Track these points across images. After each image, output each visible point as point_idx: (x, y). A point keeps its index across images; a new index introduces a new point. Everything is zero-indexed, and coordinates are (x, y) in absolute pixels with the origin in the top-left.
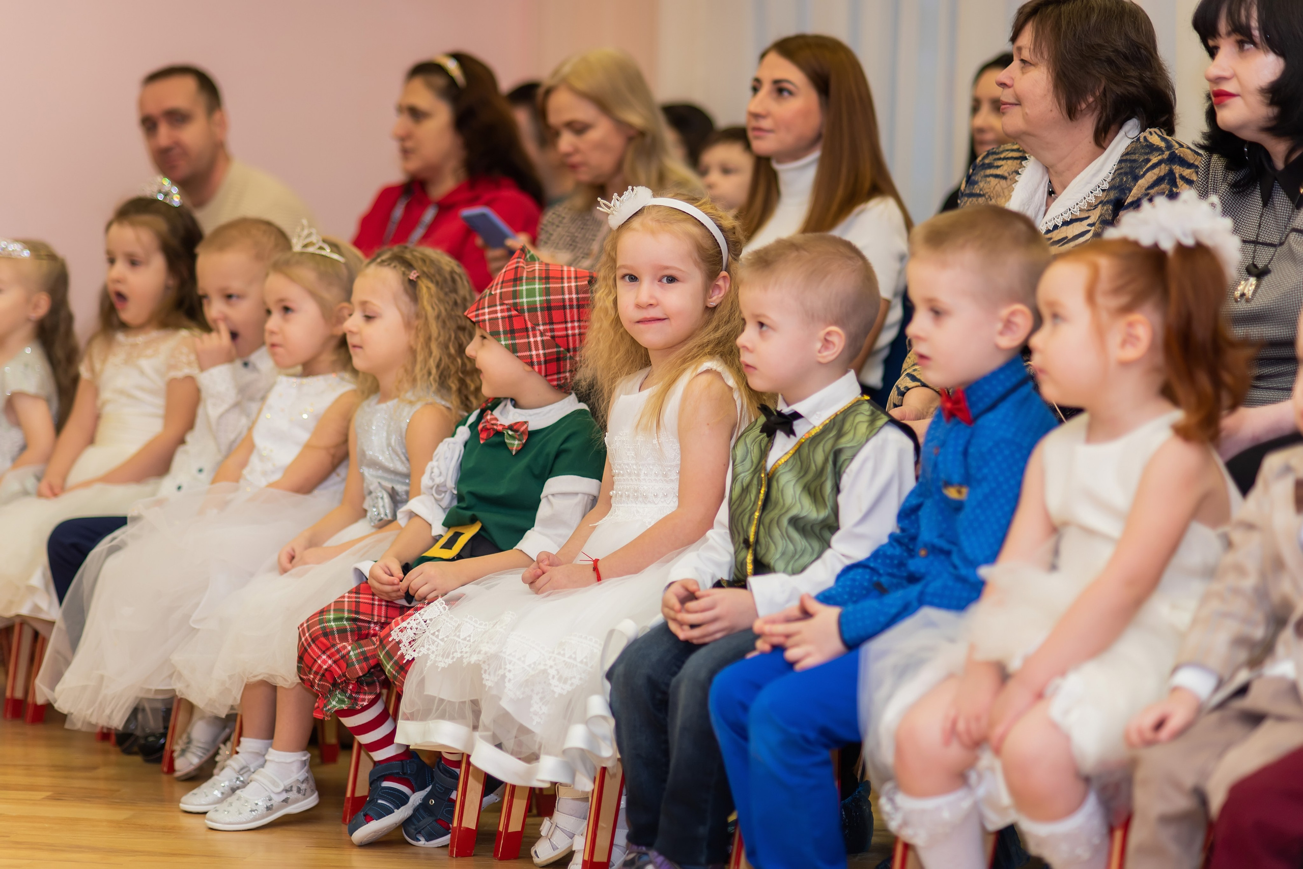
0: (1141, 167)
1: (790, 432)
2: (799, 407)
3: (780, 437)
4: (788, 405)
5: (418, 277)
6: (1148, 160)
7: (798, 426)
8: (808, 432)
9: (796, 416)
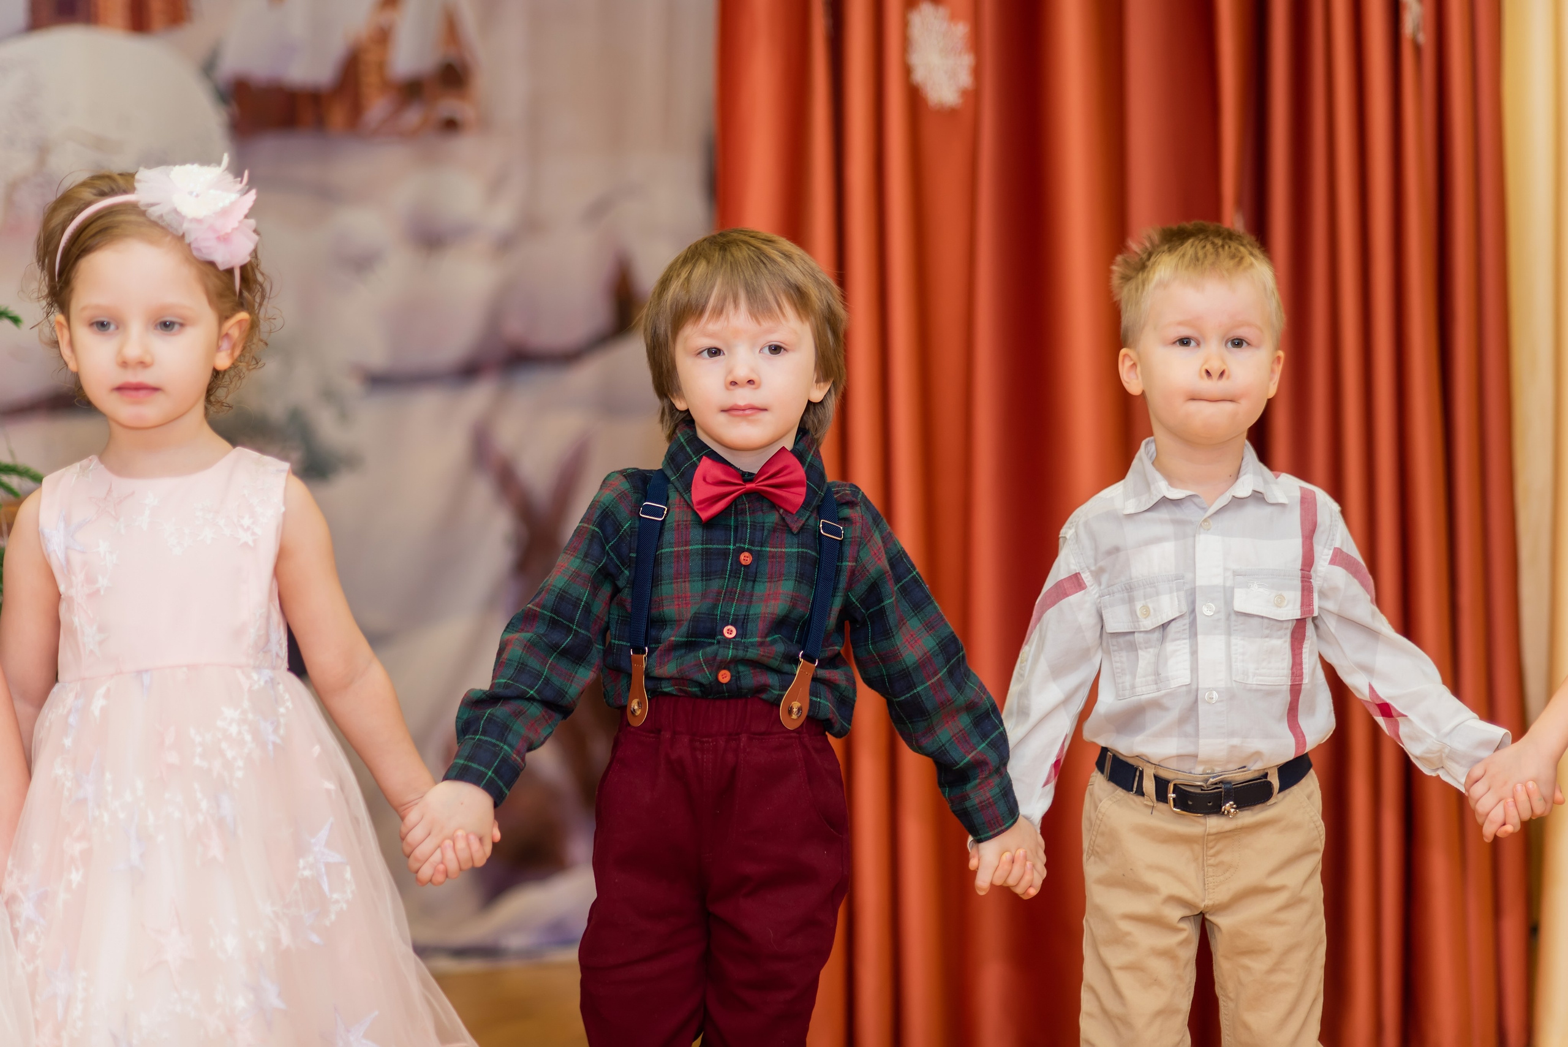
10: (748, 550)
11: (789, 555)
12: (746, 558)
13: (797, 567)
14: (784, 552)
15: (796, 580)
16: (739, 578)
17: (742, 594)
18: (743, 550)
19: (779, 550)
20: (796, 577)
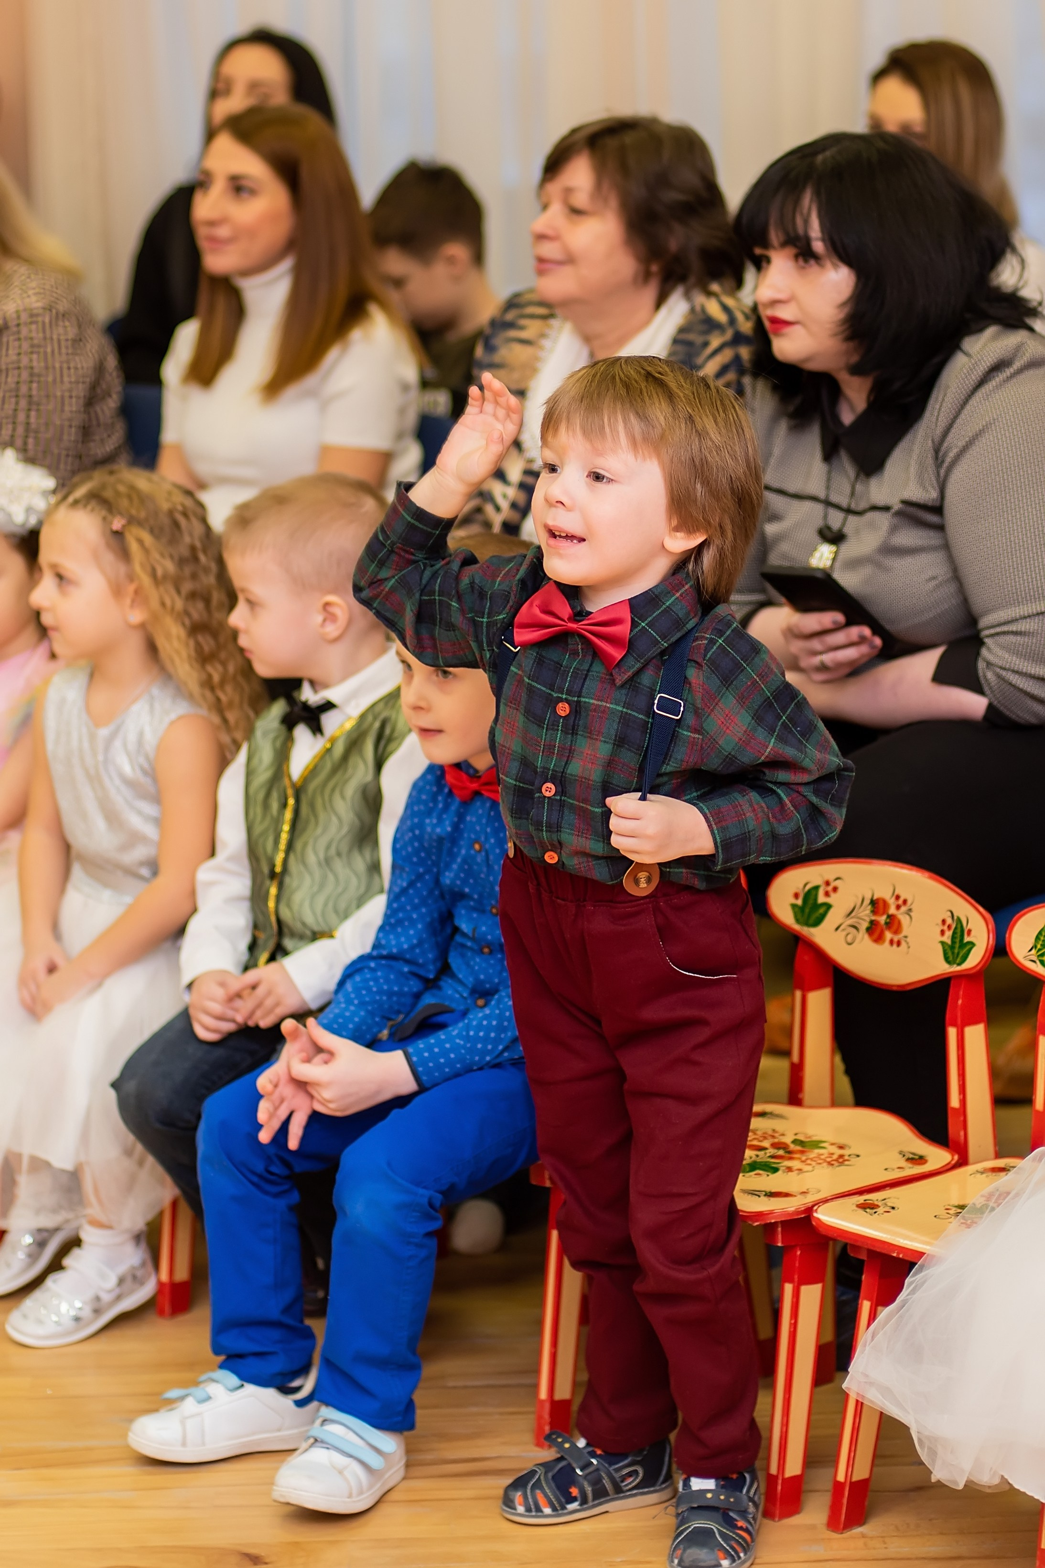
0: (698, 354)
1: (317, 729)
2: (331, 694)
3: (302, 732)
4: (315, 691)
5: (124, 526)
6: (706, 344)
7: (329, 721)
8: (342, 726)
9: (328, 706)
10: (567, 701)
11: (613, 712)
12: (563, 709)
13: (618, 729)
14: (609, 708)
15: (614, 744)
16: (558, 730)
17: (562, 748)
18: (560, 700)
19: (604, 704)
20: (615, 740)
